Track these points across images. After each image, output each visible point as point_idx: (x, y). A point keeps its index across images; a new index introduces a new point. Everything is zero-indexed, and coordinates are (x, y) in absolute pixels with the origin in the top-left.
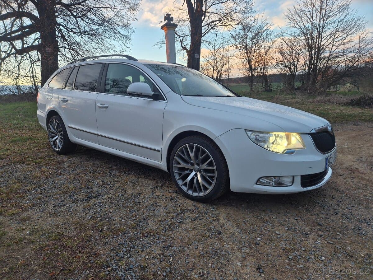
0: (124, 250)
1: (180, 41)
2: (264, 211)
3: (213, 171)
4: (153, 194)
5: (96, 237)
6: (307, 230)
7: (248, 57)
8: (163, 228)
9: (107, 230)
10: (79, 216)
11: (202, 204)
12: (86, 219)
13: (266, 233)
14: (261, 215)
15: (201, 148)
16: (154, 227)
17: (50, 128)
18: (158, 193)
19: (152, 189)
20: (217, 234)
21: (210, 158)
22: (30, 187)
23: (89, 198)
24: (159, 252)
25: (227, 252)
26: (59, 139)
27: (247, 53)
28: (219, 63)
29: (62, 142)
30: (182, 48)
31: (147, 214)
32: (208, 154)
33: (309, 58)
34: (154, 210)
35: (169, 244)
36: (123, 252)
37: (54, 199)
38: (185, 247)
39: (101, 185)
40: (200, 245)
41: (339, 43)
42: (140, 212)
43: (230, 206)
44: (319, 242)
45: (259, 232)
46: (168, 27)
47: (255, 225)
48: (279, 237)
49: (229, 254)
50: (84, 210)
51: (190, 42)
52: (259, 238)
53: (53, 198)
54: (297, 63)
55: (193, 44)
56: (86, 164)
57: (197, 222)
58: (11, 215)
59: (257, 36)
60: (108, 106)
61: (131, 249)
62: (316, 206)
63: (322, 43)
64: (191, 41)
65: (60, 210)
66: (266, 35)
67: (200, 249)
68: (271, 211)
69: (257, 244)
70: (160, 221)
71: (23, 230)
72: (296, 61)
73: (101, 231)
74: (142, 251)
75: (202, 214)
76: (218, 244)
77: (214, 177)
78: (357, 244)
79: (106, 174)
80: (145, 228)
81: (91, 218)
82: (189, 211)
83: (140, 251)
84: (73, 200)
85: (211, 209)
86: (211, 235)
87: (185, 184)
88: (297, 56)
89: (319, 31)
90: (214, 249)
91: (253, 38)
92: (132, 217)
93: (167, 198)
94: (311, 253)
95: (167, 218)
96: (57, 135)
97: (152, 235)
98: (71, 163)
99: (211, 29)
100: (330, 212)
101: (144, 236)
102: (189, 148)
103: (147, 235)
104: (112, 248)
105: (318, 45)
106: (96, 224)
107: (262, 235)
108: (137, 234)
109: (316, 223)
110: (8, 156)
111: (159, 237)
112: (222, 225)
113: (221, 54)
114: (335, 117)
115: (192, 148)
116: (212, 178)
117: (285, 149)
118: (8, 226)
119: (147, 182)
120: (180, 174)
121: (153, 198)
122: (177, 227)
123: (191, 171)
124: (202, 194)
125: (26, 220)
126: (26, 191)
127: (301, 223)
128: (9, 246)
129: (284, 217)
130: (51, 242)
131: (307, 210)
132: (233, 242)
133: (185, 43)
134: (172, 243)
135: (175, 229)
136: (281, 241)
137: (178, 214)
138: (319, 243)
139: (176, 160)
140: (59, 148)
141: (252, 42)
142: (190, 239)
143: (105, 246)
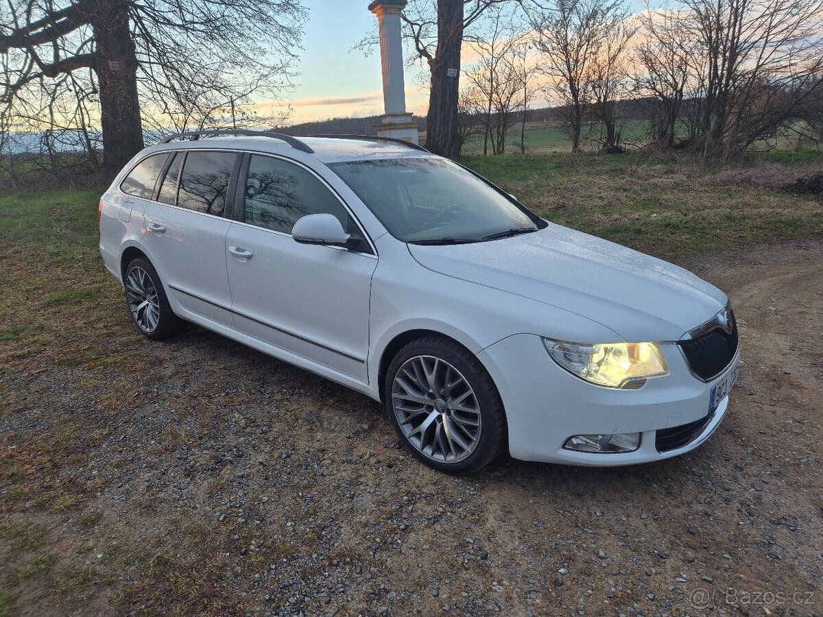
0: (292, 600)
1: (415, 37)
2: (579, 495)
3: (474, 417)
4: (350, 450)
5: (235, 567)
6: (663, 546)
7: (570, 73)
8: (369, 544)
9: (257, 549)
10: (199, 513)
11: (452, 479)
12: (215, 522)
13: (579, 554)
14: (571, 506)
15: (449, 369)
16: (351, 542)
17: (130, 283)
18: (362, 449)
19: (349, 438)
20: (479, 558)
21: (468, 389)
22: (96, 434)
23: (220, 461)
24: (360, 606)
25: (497, 605)
26: (151, 307)
27: (568, 63)
28: (503, 86)
29: (157, 315)
30: (418, 53)
31: (338, 507)
32: (463, 381)
33: (710, 73)
34: (352, 497)
35: (382, 586)
36: (289, 605)
37: (146, 467)
38: (413, 592)
39: (243, 428)
40: (444, 587)
41: (781, 37)
42: (324, 500)
43: (511, 484)
44: (683, 578)
45: (565, 552)
46: (385, 6)
47: (558, 533)
48: (604, 565)
49: (500, 610)
50: (211, 495)
51: (437, 39)
52: (564, 567)
53: (145, 465)
54: (682, 86)
55: (443, 44)
56: (211, 368)
57: (439, 526)
58: (63, 510)
59: (592, 22)
60: (252, 256)
61: (306, 599)
62: (688, 480)
63: (742, 38)
64: (439, 37)
65: (162, 495)
66: (612, 18)
67: (444, 596)
68: (593, 496)
69: (557, 583)
70: (365, 525)
71: (90, 550)
72: (679, 80)
73: (246, 553)
74: (328, 603)
75: (450, 505)
76: (480, 584)
77: (476, 428)
78: (760, 582)
79: (253, 397)
80: (333, 544)
81: (225, 517)
82: (425, 498)
83: (323, 603)
84: (186, 469)
85: (470, 490)
86: (466, 561)
87: (418, 435)
88: (683, 67)
89: (737, 9)
90: (471, 598)
91: (582, 26)
92: (308, 514)
93: (379, 462)
94: (664, 605)
95: (379, 517)
96: (145, 299)
97: (348, 563)
98: (180, 365)
99: (484, 8)
100: (715, 498)
101: (331, 564)
102: (425, 365)
103: (338, 562)
104: (267, 597)
105: (732, 41)
106: (235, 534)
107: (570, 559)
108: (317, 559)
109: (684, 527)
110: (45, 345)
111: (361, 567)
112: (491, 535)
113: (508, 65)
114: (757, 228)
115: (431, 364)
116: (473, 429)
117: (625, 377)
118: (58, 541)
119: (340, 419)
120: (407, 414)
121: (350, 462)
122: (399, 541)
123: (430, 409)
124: (451, 458)
125: (94, 523)
126: (88, 446)
127: (653, 526)
128: (64, 593)
129: (619, 512)
130: (146, 581)
131: (669, 493)
132: (510, 579)
133: (424, 42)
134: (387, 582)
135: (395, 546)
136: (608, 575)
137: (402, 507)
138: (683, 580)
139: (397, 384)
140: (151, 326)
141: (580, 37)
142: (423, 572)
143: (253, 591)
